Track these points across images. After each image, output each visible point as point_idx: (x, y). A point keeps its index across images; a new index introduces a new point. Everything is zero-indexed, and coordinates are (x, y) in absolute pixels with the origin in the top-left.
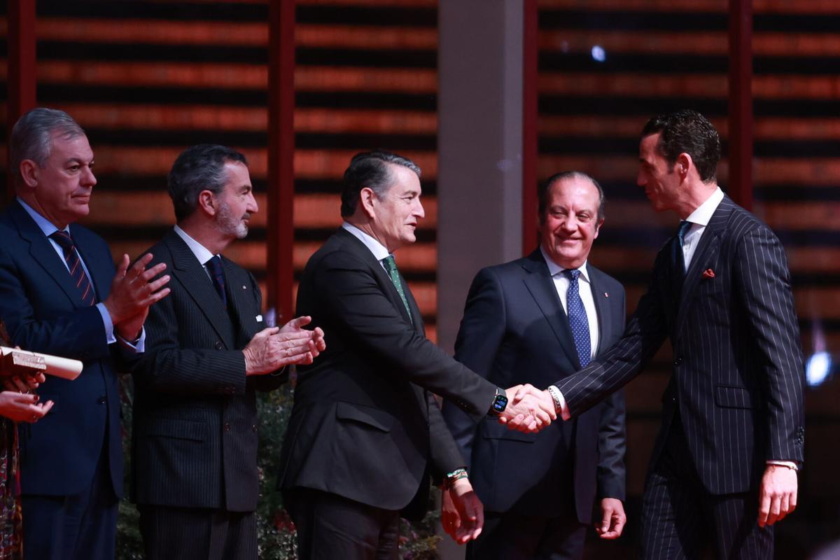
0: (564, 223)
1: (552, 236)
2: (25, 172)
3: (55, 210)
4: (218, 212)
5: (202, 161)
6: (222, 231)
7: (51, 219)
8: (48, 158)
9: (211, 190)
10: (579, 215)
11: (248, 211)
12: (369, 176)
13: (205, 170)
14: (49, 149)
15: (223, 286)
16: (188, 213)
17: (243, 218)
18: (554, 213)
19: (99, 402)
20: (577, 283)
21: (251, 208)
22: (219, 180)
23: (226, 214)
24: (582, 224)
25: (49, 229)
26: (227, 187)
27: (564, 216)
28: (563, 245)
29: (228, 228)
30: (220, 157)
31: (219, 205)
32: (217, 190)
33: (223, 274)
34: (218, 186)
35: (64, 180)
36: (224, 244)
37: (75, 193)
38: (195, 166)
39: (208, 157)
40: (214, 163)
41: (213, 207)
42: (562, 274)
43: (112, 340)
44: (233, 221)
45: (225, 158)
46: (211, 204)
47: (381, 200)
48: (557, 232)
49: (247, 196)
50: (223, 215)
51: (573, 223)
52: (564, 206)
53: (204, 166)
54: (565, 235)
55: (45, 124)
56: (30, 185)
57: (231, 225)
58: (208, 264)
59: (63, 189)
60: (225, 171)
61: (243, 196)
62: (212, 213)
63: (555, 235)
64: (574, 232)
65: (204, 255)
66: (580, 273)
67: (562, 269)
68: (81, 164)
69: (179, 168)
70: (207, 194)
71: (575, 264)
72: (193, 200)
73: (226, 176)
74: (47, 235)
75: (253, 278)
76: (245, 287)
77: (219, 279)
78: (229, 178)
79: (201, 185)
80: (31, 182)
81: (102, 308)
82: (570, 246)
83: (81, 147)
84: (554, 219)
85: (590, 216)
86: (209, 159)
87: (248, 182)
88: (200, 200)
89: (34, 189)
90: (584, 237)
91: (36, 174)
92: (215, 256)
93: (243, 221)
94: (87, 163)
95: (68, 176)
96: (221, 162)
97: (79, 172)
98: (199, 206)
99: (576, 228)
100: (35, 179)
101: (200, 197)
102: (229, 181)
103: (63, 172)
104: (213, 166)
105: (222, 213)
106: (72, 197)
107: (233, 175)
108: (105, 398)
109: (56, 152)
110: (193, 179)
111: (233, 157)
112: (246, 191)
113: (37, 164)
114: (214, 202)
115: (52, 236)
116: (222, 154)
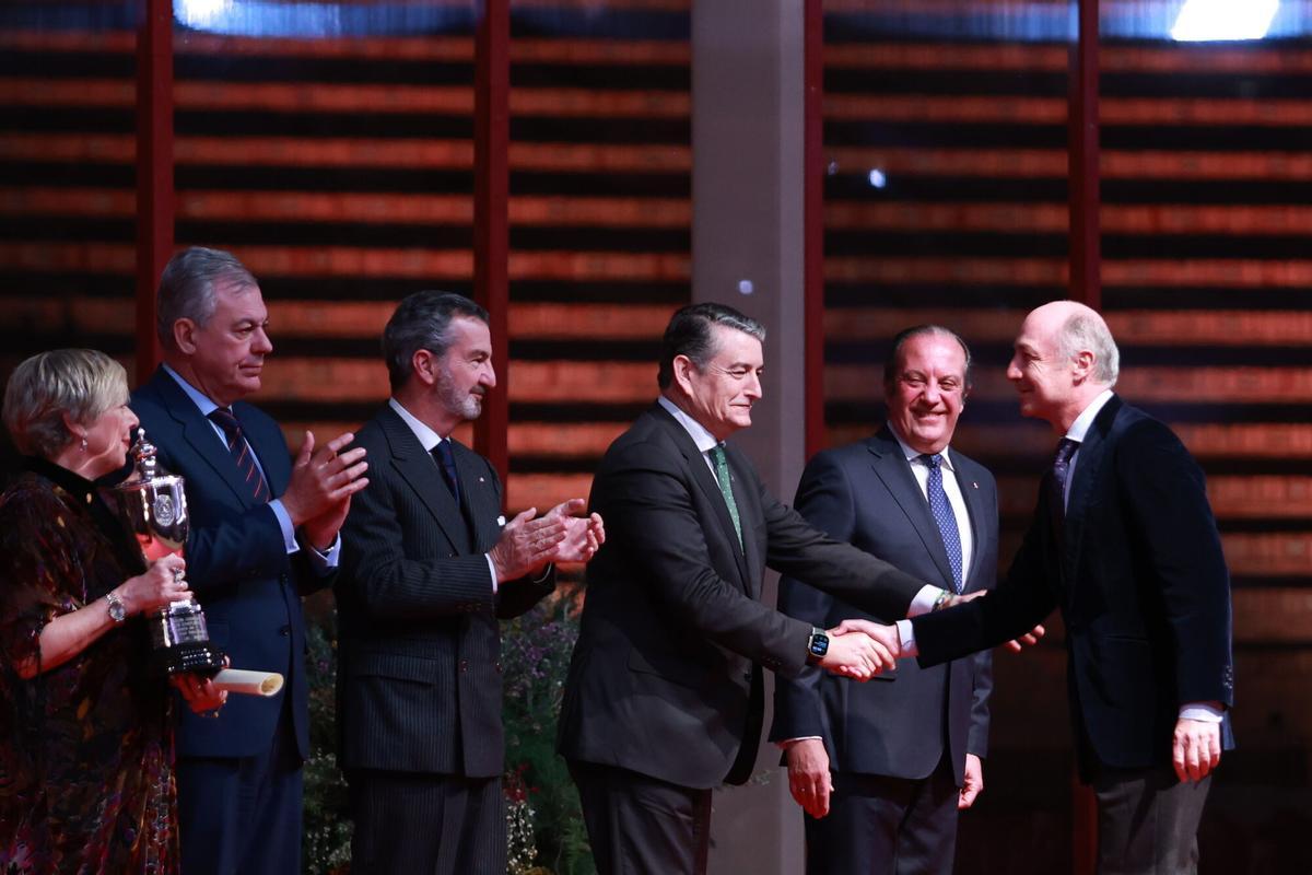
0: (923, 393)
1: (907, 411)
2: (179, 336)
4: (437, 380)
5: (424, 312)
6: (445, 407)
8: (211, 317)
9: (430, 351)
10: (942, 382)
11: (481, 384)
12: (687, 339)
13: (427, 323)
14: (213, 304)
15: (455, 480)
16: (403, 381)
17: (471, 392)
18: (909, 379)
19: (281, 632)
20: (939, 471)
21: (485, 380)
22: (438, 338)
23: (449, 385)
24: (947, 394)
25: (207, 407)
26: (452, 349)
27: (921, 384)
28: (921, 424)
29: (451, 403)
30: (448, 309)
31: (440, 371)
32: (438, 351)
33: (454, 465)
34: (439, 346)
35: (232, 346)
36: (449, 425)
37: (244, 362)
38: (414, 317)
39: (432, 307)
40: (437, 316)
41: (431, 373)
42: (919, 460)
43: (294, 548)
44: (459, 396)
45: (455, 311)
46: (428, 369)
47: (700, 373)
48: (914, 405)
49: (483, 365)
50: (443, 385)
51: (934, 393)
52: (922, 371)
53: (424, 318)
54: (924, 408)
55: (209, 271)
56: (185, 350)
57: (456, 399)
58: (435, 450)
59: (230, 357)
60: (451, 328)
61: (476, 363)
62: (430, 380)
63: (912, 410)
64: (936, 404)
65: (429, 438)
66: (942, 457)
67: (919, 454)
68: (254, 325)
70: (424, 355)
71: (936, 446)
72: (407, 361)
73: (454, 335)
74: (206, 413)
75: (493, 468)
76: (482, 480)
77: (450, 471)
78: (455, 337)
79: (421, 341)
80: (187, 348)
81: (277, 506)
82: (931, 424)
83: (253, 304)
84: (910, 388)
85: (955, 384)
86: (432, 310)
88: (415, 362)
89: (190, 356)
90: (948, 411)
91: (194, 336)
92: (444, 440)
93: (471, 395)
94: (261, 323)
95: (235, 340)
96: (448, 314)
97: (251, 335)
98: (414, 371)
99: (939, 399)
100: (192, 343)
101: (414, 358)
102: (455, 341)
103: (230, 336)
104: (437, 321)
105: (443, 382)
106: (241, 367)
107: (463, 333)
108: (289, 628)
109: (221, 308)
110: (409, 333)
111: (467, 311)
112: (480, 357)
113: (197, 324)
114: (433, 368)
115: (211, 416)
116: (452, 303)
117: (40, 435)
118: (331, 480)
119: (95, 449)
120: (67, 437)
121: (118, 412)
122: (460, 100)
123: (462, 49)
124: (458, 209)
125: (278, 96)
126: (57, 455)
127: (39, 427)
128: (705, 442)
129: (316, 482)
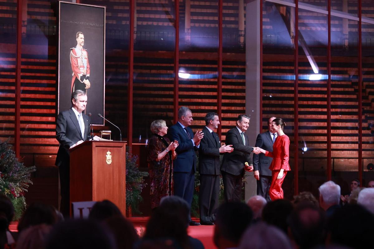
3: (185, 123)
4: (213, 124)
5: (211, 115)
6: (214, 127)
7: (185, 125)
11: (218, 124)
12: (239, 119)
13: (211, 116)
14: (186, 114)
15: (214, 137)
16: (208, 124)
19: (193, 156)
22: (213, 118)
25: (184, 127)
26: (215, 120)
32: (213, 120)
35: (189, 119)
36: (214, 129)
37: (190, 122)
38: (209, 116)
39: (212, 114)
42: (272, 134)
43: (194, 145)
44: (216, 126)
47: (240, 123)
49: (218, 122)
58: (212, 133)
59: (188, 121)
60: (215, 117)
65: (211, 131)
69: (207, 116)
77: (214, 135)
79: (211, 119)
80: (183, 119)
81: (192, 140)
87: (218, 119)
89: (183, 121)
92: (213, 131)
96: (214, 115)
97: (191, 118)
98: (210, 123)
101: (210, 121)
102: (215, 119)
103: (189, 118)
108: (194, 156)
109: (188, 114)
110: (209, 118)
111: (216, 115)
112: (218, 120)
113: (185, 117)
114: (212, 122)
115: (184, 128)
116: (214, 114)
117: (155, 131)
118: (199, 137)
119: (163, 133)
120: (159, 131)
121: (165, 127)
122: (216, 87)
123: (216, 80)
124: (215, 101)
125: (194, 86)
126: (158, 133)
127: (155, 130)
128: (240, 132)
129: (198, 137)
